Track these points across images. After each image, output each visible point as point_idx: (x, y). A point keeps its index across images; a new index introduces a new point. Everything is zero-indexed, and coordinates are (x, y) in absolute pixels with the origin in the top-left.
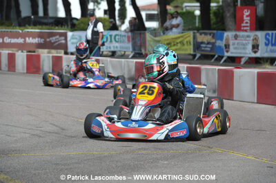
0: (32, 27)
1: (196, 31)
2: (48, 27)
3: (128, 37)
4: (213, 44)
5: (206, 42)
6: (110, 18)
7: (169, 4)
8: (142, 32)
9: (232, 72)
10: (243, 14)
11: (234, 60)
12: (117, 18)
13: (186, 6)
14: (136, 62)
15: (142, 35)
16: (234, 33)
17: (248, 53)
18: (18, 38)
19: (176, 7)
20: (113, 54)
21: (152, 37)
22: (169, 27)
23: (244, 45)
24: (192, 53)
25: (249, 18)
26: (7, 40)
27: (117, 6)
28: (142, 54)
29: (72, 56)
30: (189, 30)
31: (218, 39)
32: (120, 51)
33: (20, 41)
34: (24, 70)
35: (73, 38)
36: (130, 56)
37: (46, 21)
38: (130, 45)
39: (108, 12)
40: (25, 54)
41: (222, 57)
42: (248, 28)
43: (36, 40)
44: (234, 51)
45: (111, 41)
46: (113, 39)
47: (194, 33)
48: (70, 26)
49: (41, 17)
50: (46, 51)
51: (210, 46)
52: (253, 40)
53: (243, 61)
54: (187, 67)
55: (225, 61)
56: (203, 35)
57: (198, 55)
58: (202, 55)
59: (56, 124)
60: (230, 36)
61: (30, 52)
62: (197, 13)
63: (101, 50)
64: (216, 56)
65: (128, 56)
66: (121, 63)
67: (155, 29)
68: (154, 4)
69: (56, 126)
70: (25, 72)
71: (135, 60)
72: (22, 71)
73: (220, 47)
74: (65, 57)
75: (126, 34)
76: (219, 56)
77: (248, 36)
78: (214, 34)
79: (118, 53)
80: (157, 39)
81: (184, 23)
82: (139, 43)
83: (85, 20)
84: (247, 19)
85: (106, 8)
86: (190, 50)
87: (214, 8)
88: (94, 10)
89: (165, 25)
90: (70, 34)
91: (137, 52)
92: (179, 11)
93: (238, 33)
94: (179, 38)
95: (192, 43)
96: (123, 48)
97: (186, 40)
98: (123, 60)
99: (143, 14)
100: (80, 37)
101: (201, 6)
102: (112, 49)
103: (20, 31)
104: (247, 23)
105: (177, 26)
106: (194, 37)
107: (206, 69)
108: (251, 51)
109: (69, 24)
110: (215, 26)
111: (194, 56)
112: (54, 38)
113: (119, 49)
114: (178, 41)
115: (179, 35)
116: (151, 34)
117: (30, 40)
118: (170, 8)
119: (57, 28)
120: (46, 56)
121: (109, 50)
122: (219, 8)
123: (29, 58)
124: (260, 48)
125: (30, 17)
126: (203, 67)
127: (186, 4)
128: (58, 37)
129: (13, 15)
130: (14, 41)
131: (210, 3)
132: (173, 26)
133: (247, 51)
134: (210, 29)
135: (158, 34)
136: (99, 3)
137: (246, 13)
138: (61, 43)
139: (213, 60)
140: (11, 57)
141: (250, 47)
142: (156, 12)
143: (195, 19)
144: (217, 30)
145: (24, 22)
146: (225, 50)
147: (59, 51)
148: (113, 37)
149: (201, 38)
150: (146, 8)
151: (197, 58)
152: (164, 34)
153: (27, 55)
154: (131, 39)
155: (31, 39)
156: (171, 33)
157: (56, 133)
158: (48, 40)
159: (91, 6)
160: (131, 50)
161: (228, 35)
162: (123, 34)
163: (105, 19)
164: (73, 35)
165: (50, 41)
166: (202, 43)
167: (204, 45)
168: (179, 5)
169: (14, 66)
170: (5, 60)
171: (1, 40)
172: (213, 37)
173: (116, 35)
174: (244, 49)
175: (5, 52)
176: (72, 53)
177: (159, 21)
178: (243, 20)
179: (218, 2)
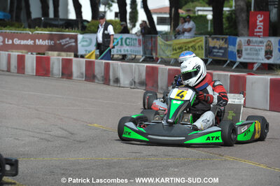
0: (42, 28)
1: (208, 36)
2: (58, 29)
3: (139, 40)
4: (226, 49)
5: (218, 47)
6: (121, 20)
7: (181, 8)
8: (153, 35)
9: (244, 79)
10: (257, 19)
11: (246, 66)
12: (128, 21)
13: (198, 10)
14: (147, 67)
15: (153, 39)
16: (247, 39)
17: (261, 59)
18: (28, 40)
19: (188, 11)
20: (124, 58)
21: (163, 41)
22: (181, 31)
23: (256, 50)
24: (204, 57)
25: (262, 24)
26: (17, 41)
27: (129, 9)
28: (152, 58)
29: (82, 59)
30: (201, 34)
31: (231, 45)
32: (131, 55)
33: (30, 42)
34: (33, 72)
35: (83, 40)
36: (141, 60)
37: (56, 23)
38: (141, 49)
39: (119, 15)
40: (35, 56)
41: (235, 63)
42: (262, 34)
43: (46, 43)
44: (247, 57)
45: (122, 45)
46: (124, 43)
47: (206, 37)
48: (80, 29)
49: (51, 19)
50: (56, 53)
51: (223, 51)
52: (266, 46)
53: (256, 66)
55: (237, 67)
56: (215, 40)
57: (210, 60)
58: (213, 60)
59: (65, 128)
60: (243, 42)
61: (39, 54)
62: (210, 16)
63: (112, 53)
64: (228, 62)
65: (139, 60)
66: (131, 67)
67: (166, 33)
68: (166, 8)
69: (66, 130)
70: (35, 74)
71: (146, 65)
72: (31, 74)
73: (233, 52)
74: (75, 60)
75: (137, 37)
76: (231, 62)
77: (261, 42)
78: (226, 39)
79: (129, 57)
80: (168, 43)
81: (197, 27)
82: (150, 47)
83: (95, 22)
84: (260, 24)
85: (117, 10)
86: (202, 54)
87: (227, 12)
88: (105, 12)
89: (177, 29)
90: (80, 37)
91: (147, 56)
92: (192, 15)
93: (251, 39)
94: (191, 42)
95: (204, 48)
96: (133, 51)
97: (197, 45)
98: (134, 64)
99: (155, 17)
100: (91, 40)
101: (213, 11)
102: (123, 53)
103: (30, 33)
104: (260, 28)
105: (189, 30)
106: (206, 42)
107: (218, 74)
108: (264, 57)
109: (80, 26)
110: (227, 31)
111: (206, 61)
112: (64, 40)
113: (129, 53)
114: (190, 45)
115: (191, 40)
116: (162, 38)
117: (40, 42)
118: (182, 12)
119: (67, 30)
120: (56, 58)
121: (119, 53)
122: (232, 12)
123: (38, 60)
124: (273, 54)
125: (40, 19)
126: (215, 73)
127: (198, 8)
128: (68, 39)
129: (23, 16)
130: (23, 42)
131: (223, 7)
132: (185, 31)
134: (222, 34)
135: (170, 38)
136: (111, 5)
137: (260, 18)
138: (71, 46)
139: (225, 66)
140: (21, 60)
141: (263, 53)
142: (168, 16)
143: (208, 23)
144: (229, 35)
145: (34, 24)
146: (237, 56)
147: (69, 53)
148: (124, 41)
149: (212, 43)
150: (158, 11)
151: (209, 62)
153: (37, 57)
155: (41, 40)
156: (182, 37)
157: (65, 138)
158: (58, 42)
159: (102, 8)
160: (142, 53)
161: (241, 40)
162: (134, 37)
163: (116, 22)
164: (83, 38)
165: (60, 43)
166: (214, 48)
167: (216, 50)
168: (191, 9)
169: (24, 69)
170: (14, 62)
171: (10, 42)
172: (226, 42)
173: (127, 39)
174: (257, 54)
175: (15, 54)
176: (82, 57)
177: (171, 25)
178: (257, 26)
179: (231, 7)
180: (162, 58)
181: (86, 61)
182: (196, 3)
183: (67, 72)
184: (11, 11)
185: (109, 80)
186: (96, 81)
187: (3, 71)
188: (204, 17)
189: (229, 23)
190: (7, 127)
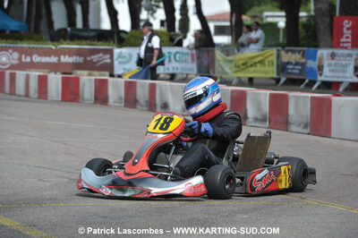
0: (68, 41)
1: (280, 48)
2: (89, 42)
3: (192, 55)
4: (303, 65)
5: (294, 62)
6: (169, 30)
7: (244, 13)
8: (210, 48)
9: (329, 102)
10: (343, 26)
11: (329, 86)
12: (177, 30)
13: (267, 17)
15: (210, 53)
16: (330, 51)
17: (349, 77)
18: (50, 56)
19: (254, 17)
20: (172, 77)
21: (224, 56)
22: (246, 43)
23: (343, 66)
24: (275, 76)
25: (350, 32)
26: (36, 59)
27: (178, 16)
29: (119, 80)
30: (271, 46)
31: (310, 59)
32: (182, 74)
33: (53, 59)
34: (58, 97)
35: (121, 56)
37: (86, 34)
38: (194, 66)
39: (166, 24)
40: (59, 76)
41: (315, 82)
42: (350, 45)
43: (74, 59)
45: (170, 61)
46: (172, 59)
47: (278, 50)
48: (116, 41)
49: (80, 30)
50: (86, 72)
51: (299, 67)
52: (356, 60)
53: (342, 87)
54: (271, 95)
55: (318, 87)
56: (290, 54)
57: (283, 80)
58: (288, 79)
60: (325, 55)
61: (65, 73)
62: (282, 24)
64: (307, 81)
67: (226, 46)
68: (225, 14)
70: (60, 99)
72: (55, 99)
73: (311, 69)
74: (111, 80)
75: (189, 52)
76: (310, 81)
77: (349, 55)
78: (304, 52)
80: (230, 58)
82: (206, 63)
83: (136, 33)
84: (348, 33)
85: (164, 18)
86: (272, 72)
87: (304, 19)
89: (240, 40)
91: (203, 74)
93: (336, 51)
94: (258, 56)
95: (275, 63)
96: (185, 69)
97: (267, 60)
99: (212, 26)
100: (130, 55)
101: (287, 16)
102: (171, 71)
103: (54, 47)
104: (347, 37)
105: (256, 41)
106: (278, 56)
107: (295, 97)
109: (116, 38)
110: (304, 42)
111: (278, 80)
113: (179, 71)
114: (257, 60)
115: (258, 53)
116: (222, 52)
117: (65, 59)
118: (246, 19)
119: (100, 43)
120: (87, 80)
121: (167, 71)
122: (310, 17)
123: (65, 82)
125: (65, 30)
126: (292, 94)
127: (266, 14)
128: (101, 55)
129: (43, 26)
130: (45, 59)
131: (298, 12)
132: (251, 42)
133: (348, 75)
134: (298, 45)
135: (231, 52)
136: (154, 12)
137: (347, 24)
138: (107, 63)
139: (302, 86)
140: (43, 81)
141: (351, 69)
142: (228, 24)
143: (279, 33)
144: (308, 47)
145: (58, 36)
146: (318, 73)
147: (103, 73)
148: (172, 56)
149: (286, 57)
150: (216, 18)
151: (281, 82)
152: (239, 51)
153: (63, 78)
154: (195, 58)
155: (67, 57)
156: (247, 50)
158: (89, 59)
159: (144, 15)
160: (195, 71)
161: (323, 53)
162: (186, 51)
163: (162, 32)
164: (120, 53)
166: (289, 63)
167: (291, 67)
168: (258, 14)
169: (46, 92)
170: (34, 85)
171: (28, 59)
172: (303, 56)
173: (176, 53)
174: (344, 71)
175: (34, 74)
176: (120, 76)
177: (232, 35)
178: (343, 34)
179: (309, 11)
180: (221, 78)
181: (126, 82)
182: (263, 7)
183: (101, 96)
184: (28, 21)
185: (155, 105)
186: (139, 107)
187: (20, 96)
188: (274, 25)
189: (307, 32)
190: (29, 166)
